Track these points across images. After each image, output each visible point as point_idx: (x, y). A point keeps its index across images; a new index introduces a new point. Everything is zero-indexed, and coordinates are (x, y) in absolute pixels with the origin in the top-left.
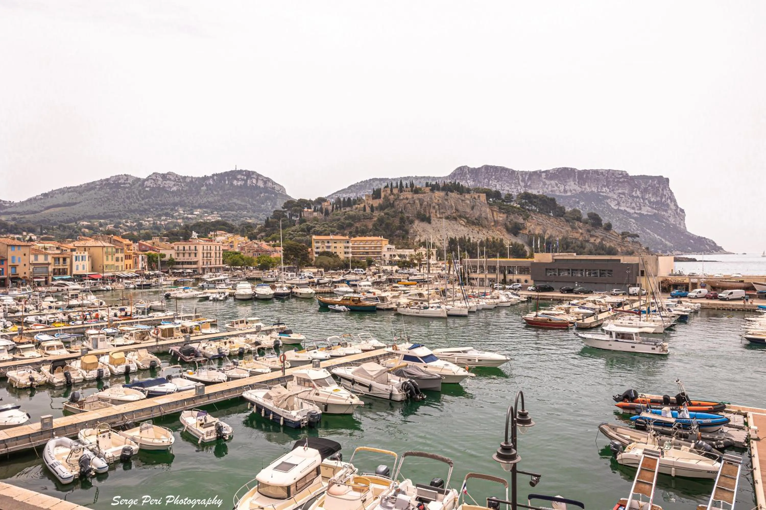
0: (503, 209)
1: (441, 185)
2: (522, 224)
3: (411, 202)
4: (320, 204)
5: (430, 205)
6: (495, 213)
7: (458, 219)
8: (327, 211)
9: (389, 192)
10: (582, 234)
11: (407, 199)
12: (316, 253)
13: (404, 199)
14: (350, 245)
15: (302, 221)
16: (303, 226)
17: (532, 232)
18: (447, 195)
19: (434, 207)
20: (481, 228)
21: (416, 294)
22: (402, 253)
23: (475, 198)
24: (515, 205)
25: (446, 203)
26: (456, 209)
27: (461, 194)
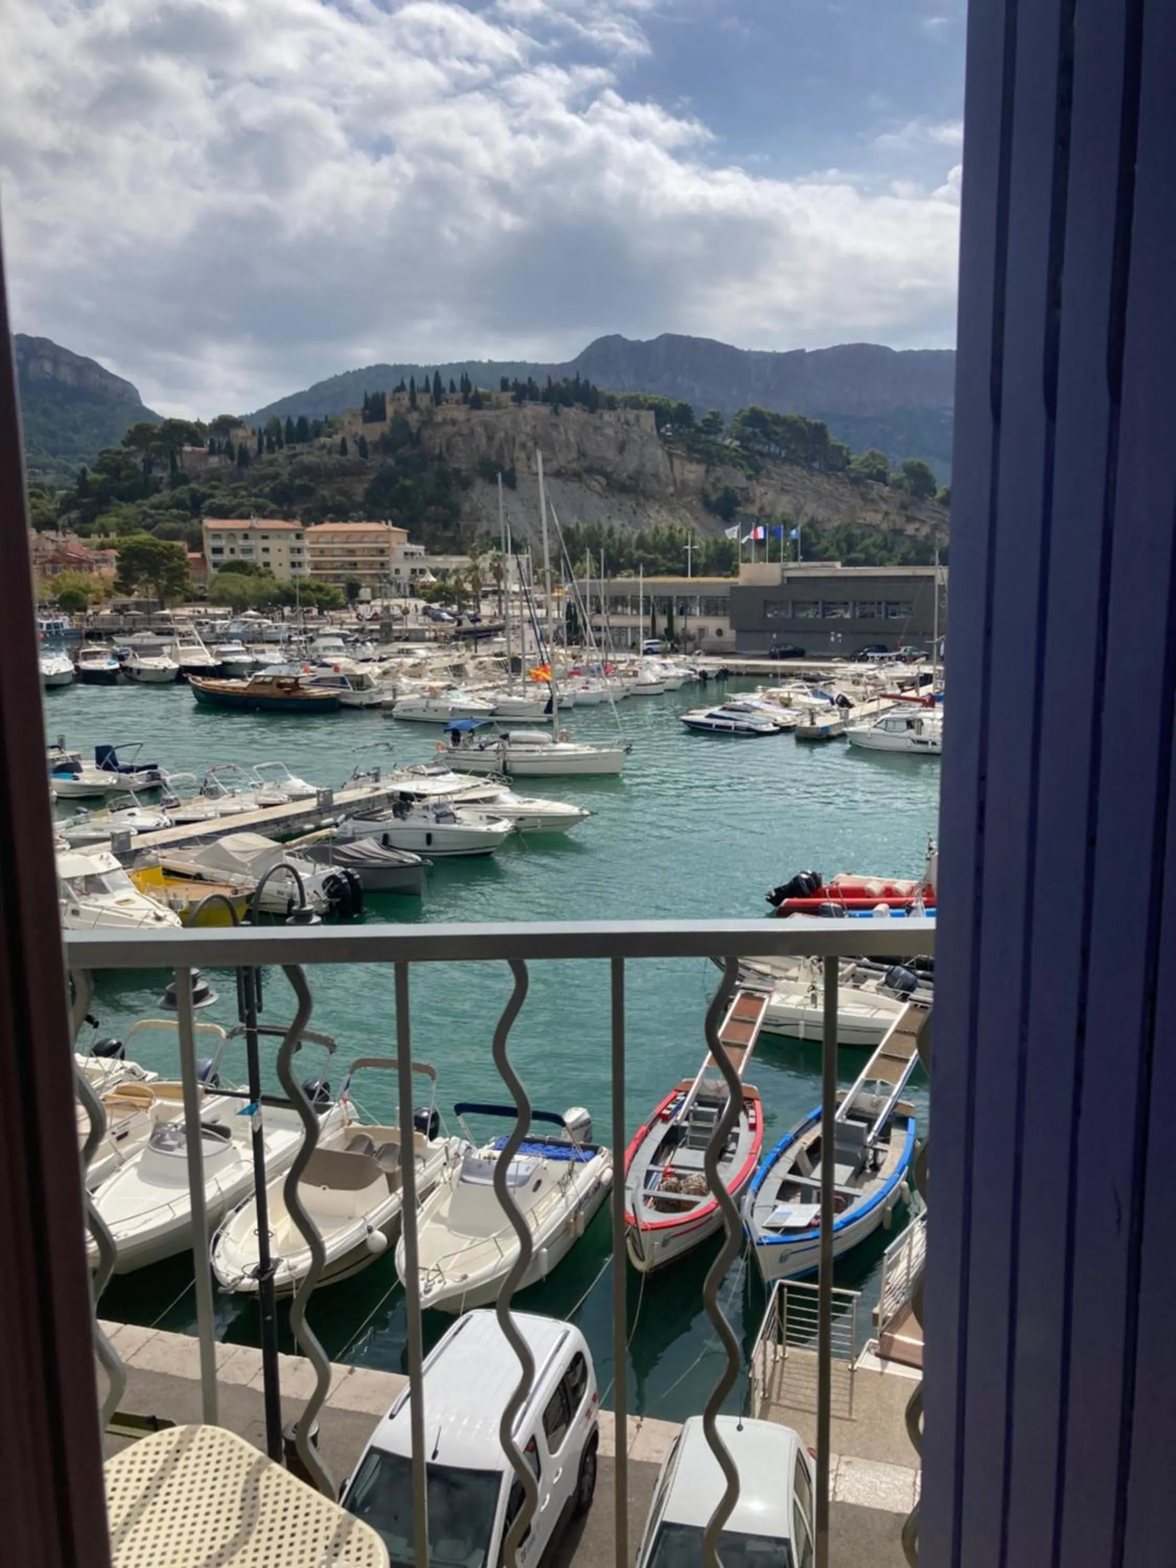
0: (698, 451)
1: (542, 384)
2: (742, 489)
3: (466, 431)
4: (227, 433)
5: (514, 439)
6: (677, 462)
7: (585, 476)
8: (243, 452)
9: (406, 402)
10: (887, 514)
11: (454, 422)
12: (215, 565)
13: (445, 422)
14: (306, 543)
15: (179, 479)
16: (182, 492)
17: (768, 510)
18: (556, 412)
19: (523, 446)
20: (642, 500)
21: (446, 669)
22: (443, 566)
23: (627, 423)
24: (727, 442)
25: (555, 434)
26: (579, 451)
27: (592, 411)
